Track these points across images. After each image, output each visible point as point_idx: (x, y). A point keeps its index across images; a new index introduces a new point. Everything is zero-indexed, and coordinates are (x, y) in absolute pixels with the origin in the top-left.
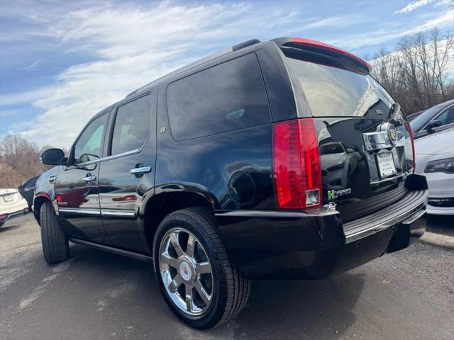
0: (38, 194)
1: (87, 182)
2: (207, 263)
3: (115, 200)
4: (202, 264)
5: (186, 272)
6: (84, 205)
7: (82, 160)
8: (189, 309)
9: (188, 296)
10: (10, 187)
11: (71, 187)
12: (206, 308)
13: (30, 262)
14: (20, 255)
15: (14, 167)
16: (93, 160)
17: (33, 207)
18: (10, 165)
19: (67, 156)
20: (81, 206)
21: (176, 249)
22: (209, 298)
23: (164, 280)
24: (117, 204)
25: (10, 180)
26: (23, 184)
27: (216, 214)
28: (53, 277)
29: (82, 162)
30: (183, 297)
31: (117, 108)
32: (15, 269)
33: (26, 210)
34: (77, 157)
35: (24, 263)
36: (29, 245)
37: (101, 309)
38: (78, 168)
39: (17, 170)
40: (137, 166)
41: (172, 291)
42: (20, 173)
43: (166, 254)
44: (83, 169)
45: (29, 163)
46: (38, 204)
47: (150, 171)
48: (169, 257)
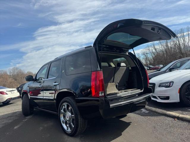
0: (24, 91)
1: (40, 87)
2: (73, 115)
3: (50, 93)
4: (72, 115)
5: (68, 117)
6: (39, 95)
7: (39, 79)
8: (67, 130)
9: (67, 125)
10: (13, 88)
11: (35, 89)
12: (72, 129)
13: (18, 115)
14: (16, 113)
15: (16, 80)
16: (43, 80)
17: (21, 95)
18: (14, 79)
19: (34, 78)
20: (38, 95)
21: (65, 109)
22: (73, 126)
23: (61, 119)
24: (51, 95)
25: (13, 85)
26: (18, 86)
27: (76, 99)
28: (26, 120)
29: (39, 80)
30: (66, 125)
31: (51, 63)
32: (13, 117)
33: (19, 97)
34: (37, 78)
35: (17, 115)
36: (19, 109)
37: (40, 130)
38: (38, 82)
39: (17, 81)
40: (55, 83)
41: (63, 123)
42: (18, 82)
43: (62, 111)
44: (40, 83)
45: (21, 78)
46: (23, 94)
47: (59, 84)
48: (63, 112)
